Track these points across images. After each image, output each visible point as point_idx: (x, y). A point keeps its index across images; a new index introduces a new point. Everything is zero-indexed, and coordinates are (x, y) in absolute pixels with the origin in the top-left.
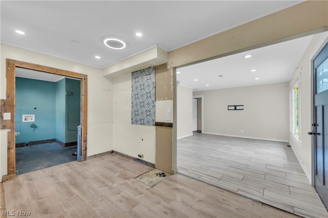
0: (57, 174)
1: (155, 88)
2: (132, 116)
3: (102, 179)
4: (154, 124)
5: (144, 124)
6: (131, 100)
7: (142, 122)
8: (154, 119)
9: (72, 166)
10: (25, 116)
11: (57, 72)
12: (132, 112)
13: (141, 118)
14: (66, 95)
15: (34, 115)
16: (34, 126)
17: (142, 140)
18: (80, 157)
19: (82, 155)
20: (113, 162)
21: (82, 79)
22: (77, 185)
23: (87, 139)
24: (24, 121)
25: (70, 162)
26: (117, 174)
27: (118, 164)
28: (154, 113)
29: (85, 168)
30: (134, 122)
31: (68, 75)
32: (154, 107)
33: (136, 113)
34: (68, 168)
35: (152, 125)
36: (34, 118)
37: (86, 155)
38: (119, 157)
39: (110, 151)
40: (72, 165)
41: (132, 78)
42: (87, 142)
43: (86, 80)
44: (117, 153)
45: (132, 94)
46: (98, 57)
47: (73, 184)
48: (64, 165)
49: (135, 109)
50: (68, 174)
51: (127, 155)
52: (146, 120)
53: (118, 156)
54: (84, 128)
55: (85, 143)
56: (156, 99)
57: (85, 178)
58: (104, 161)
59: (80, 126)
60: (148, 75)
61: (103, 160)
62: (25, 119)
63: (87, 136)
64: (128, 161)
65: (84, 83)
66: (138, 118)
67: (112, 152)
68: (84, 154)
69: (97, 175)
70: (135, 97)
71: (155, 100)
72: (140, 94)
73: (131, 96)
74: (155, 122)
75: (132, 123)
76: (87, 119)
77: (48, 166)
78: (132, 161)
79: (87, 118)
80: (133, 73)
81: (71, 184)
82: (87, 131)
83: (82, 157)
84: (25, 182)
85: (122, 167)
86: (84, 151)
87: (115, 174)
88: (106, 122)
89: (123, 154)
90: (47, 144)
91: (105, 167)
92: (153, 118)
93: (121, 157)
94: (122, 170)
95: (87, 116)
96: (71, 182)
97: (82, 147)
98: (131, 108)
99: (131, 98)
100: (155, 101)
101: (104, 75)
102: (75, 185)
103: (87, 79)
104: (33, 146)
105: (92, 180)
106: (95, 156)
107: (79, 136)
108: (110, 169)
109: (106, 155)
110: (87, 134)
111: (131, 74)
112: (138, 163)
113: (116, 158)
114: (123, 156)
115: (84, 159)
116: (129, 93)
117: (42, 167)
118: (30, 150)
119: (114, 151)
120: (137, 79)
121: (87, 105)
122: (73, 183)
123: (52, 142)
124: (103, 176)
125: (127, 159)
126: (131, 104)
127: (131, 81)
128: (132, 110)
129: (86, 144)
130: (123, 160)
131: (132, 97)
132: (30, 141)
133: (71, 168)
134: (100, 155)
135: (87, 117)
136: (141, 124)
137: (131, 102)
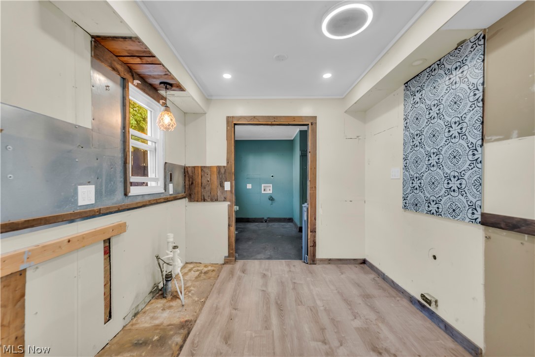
0: (270, 275)
1: (481, 104)
2: (404, 191)
3: (325, 320)
4: (479, 220)
5: (438, 213)
6: (402, 152)
7: (433, 207)
8: (478, 203)
9: (293, 269)
10: (264, 186)
11: (275, 121)
12: (404, 180)
13: (429, 196)
14: (300, 156)
15: (271, 185)
16: (271, 199)
17: (435, 257)
18: (306, 256)
19: (309, 254)
20: (358, 285)
21: (308, 124)
22: (282, 310)
23: (315, 228)
24: (263, 192)
25: (295, 259)
26: (357, 323)
27: (367, 297)
28: (479, 183)
29: (308, 279)
30: (411, 204)
31: (287, 123)
32: (479, 165)
33: (416, 184)
34: (286, 269)
35: (467, 220)
36: (271, 188)
37: (314, 255)
38: (374, 279)
39: (360, 259)
40: (294, 266)
41: (406, 96)
42: (317, 233)
43: (313, 125)
44: (372, 267)
45: (405, 135)
46: (327, 76)
47: (278, 304)
48: (284, 263)
49: (413, 174)
50: (282, 282)
51: (393, 282)
52: (445, 203)
53: (373, 276)
54: (311, 207)
55: (313, 234)
56: (486, 138)
57: (299, 301)
58: (343, 276)
59: (306, 205)
60: (454, 72)
61: (342, 274)
62: (264, 190)
63: (316, 222)
64: (394, 297)
65: (311, 131)
66: (420, 196)
67: (364, 262)
68: (312, 253)
69: (319, 303)
70: (413, 141)
71: (480, 142)
72: (427, 132)
73: (402, 142)
74: (483, 215)
75: (405, 207)
76: (316, 193)
77: (268, 256)
78: (405, 302)
79: (316, 191)
80: (407, 83)
81: (277, 303)
82: (315, 214)
83: (309, 257)
84: (239, 273)
85: (373, 308)
86: (312, 248)
87: (353, 320)
88: (351, 201)
89: (384, 274)
90: (283, 224)
91: (339, 292)
92: (471, 198)
93: (380, 280)
94: (372, 316)
95: (315, 187)
96: (278, 298)
97: (309, 241)
98: (402, 171)
99: (402, 146)
100: (482, 146)
101: (346, 109)
102: (280, 308)
103: (316, 123)
104: (270, 224)
105: (307, 312)
106: (330, 261)
107: (305, 221)
108: (348, 302)
109: (350, 266)
110: (315, 219)
111: (403, 87)
112: (422, 314)
113: (367, 279)
114: (384, 279)
115: (311, 262)
116: (398, 135)
117: (263, 258)
118: (265, 228)
119: (367, 261)
120: (418, 95)
121: (315, 168)
122: (279, 302)
123: (289, 222)
124: (328, 311)
125: (393, 292)
126: (402, 160)
127: (402, 107)
128: (405, 175)
129: (315, 237)
130: (384, 290)
131: (405, 144)
132: (268, 217)
133: (290, 271)
134: (339, 262)
135: (316, 189)
136: (429, 212)
137: (402, 156)
